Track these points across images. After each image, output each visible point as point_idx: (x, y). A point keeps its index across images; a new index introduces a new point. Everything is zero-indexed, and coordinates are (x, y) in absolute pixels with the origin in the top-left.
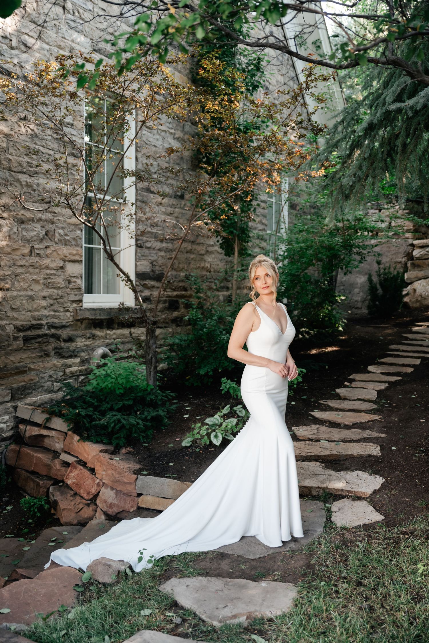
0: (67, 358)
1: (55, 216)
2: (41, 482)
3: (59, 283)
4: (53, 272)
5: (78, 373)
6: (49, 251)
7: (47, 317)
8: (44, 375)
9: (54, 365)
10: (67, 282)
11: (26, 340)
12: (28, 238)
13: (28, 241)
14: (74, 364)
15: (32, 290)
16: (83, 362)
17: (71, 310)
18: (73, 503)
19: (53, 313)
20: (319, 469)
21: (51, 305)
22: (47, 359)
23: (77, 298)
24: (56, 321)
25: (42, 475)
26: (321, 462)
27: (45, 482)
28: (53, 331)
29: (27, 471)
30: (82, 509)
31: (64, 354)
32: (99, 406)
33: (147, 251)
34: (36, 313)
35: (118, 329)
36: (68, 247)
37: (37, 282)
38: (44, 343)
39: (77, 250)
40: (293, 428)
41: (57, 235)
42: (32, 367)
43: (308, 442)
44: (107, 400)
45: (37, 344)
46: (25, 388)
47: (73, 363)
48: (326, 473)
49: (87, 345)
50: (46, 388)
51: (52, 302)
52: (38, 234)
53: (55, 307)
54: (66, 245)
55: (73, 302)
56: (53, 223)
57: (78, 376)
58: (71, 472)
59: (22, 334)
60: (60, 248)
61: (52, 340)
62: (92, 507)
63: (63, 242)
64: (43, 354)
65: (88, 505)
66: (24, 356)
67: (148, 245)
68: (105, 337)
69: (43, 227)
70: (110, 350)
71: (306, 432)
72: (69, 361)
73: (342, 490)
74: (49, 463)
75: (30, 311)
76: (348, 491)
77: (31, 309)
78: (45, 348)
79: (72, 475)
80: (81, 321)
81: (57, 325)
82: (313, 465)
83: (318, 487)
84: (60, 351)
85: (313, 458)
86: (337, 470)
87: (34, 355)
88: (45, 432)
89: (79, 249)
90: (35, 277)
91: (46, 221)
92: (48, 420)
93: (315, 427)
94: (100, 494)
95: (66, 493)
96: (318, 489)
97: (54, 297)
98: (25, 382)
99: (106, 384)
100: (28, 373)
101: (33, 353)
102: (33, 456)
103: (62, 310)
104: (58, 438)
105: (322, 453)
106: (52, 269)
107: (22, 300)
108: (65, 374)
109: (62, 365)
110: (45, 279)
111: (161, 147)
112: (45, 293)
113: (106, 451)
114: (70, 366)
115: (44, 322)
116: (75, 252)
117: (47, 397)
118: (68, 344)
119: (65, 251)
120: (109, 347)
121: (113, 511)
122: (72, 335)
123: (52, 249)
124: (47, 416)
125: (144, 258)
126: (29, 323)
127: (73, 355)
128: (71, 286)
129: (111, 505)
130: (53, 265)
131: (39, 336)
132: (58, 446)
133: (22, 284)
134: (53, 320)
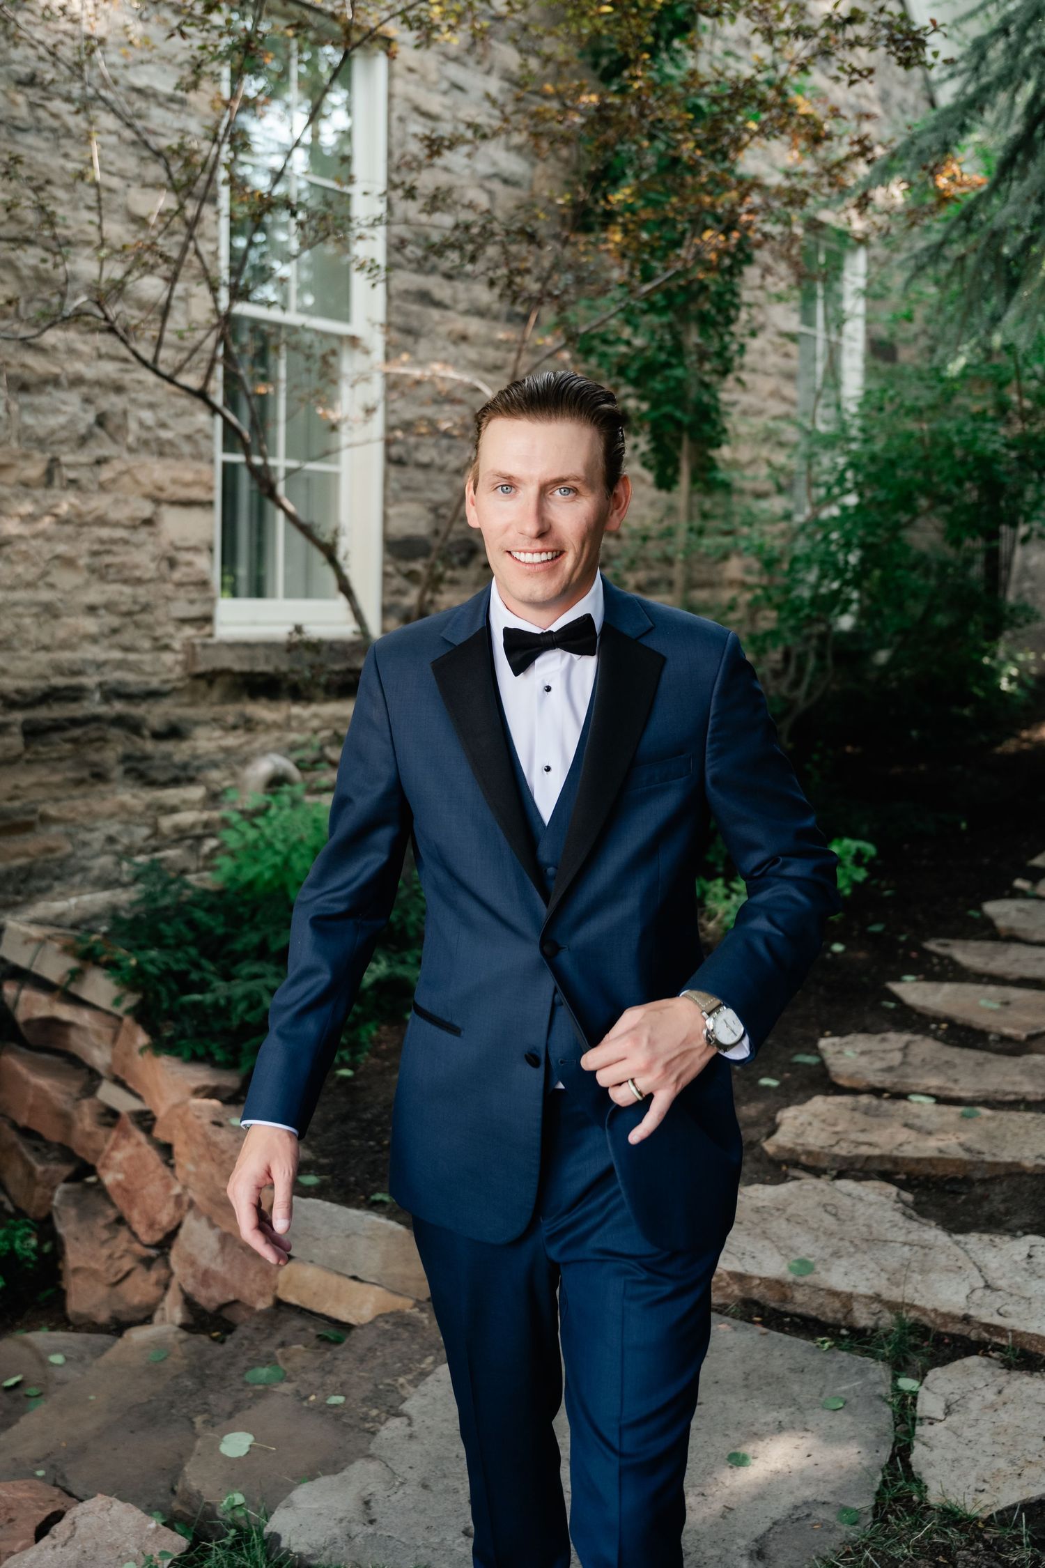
0: (165, 785)
1: (126, 371)
2: (40, 1168)
3: (137, 567)
4: (120, 533)
5: (199, 831)
6: (106, 473)
7: (100, 665)
8: (86, 836)
9: (123, 807)
10: (164, 566)
11: (32, 732)
12: (41, 432)
13: (41, 443)
14: (188, 805)
15: (52, 586)
16: (214, 798)
17: (177, 645)
18: (105, 1252)
19: (117, 655)
20: (890, 1215)
21: (115, 631)
22: (102, 787)
23: (196, 611)
24: (130, 677)
25: (48, 1145)
26: (903, 1186)
27: (53, 1167)
28: (119, 707)
29: (14, 1126)
30: (128, 1274)
31: (154, 774)
32: (227, 938)
33: (418, 477)
34: (65, 656)
35: (326, 700)
36: (170, 462)
37: (68, 562)
38: (91, 741)
39: (198, 472)
40: (823, 1043)
41: (133, 425)
42: (52, 810)
43: (864, 1099)
44: (259, 917)
45: (68, 746)
46: (28, 874)
47: (184, 802)
48: (913, 1237)
49: (227, 751)
50: (96, 873)
51: (115, 621)
52: (72, 422)
53: (126, 638)
54: (161, 454)
55: (184, 621)
56: (119, 389)
57: (199, 839)
58: (115, 1147)
59: (18, 716)
60: (143, 466)
61: (114, 733)
62: (155, 1274)
63: (154, 446)
64: (85, 773)
65: (148, 1262)
66: (26, 780)
67: (424, 456)
68: (286, 726)
69: (87, 400)
70: (299, 764)
71: (863, 1061)
72: (171, 795)
73: (966, 1319)
74: (67, 1107)
75: (46, 648)
76: (988, 1327)
77: (46, 640)
78: (94, 757)
79: (118, 1156)
80: (210, 678)
81: (133, 689)
82: (872, 1197)
83: (877, 1298)
84: (142, 766)
85: (875, 1166)
86: (956, 1224)
87: (56, 778)
88: (64, 1012)
89: (203, 467)
90: (61, 548)
91: (98, 383)
92: (76, 975)
93: (896, 1039)
94: (182, 1232)
95: (96, 1214)
96: (876, 1307)
97: (124, 608)
98: (27, 854)
99: (257, 869)
100: (39, 828)
101: (54, 771)
102: (27, 1083)
103: (147, 644)
104: (99, 1035)
105: (909, 1152)
106: (116, 524)
107: (20, 616)
108: (156, 832)
109: (149, 806)
110: (95, 554)
111: (467, 172)
112: (95, 595)
113: (212, 1093)
114: (174, 810)
115: (90, 681)
116: (189, 476)
117: (97, 899)
118: (167, 746)
119: (157, 472)
120: (298, 755)
121: (210, 1297)
122: (181, 719)
123: (118, 466)
124: (71, 963)
125: (410, 495)
126: (42, 684)
127: (183, 776)
128: (177, 575)
129: (206, 1277)
130: (121, 514)
131: (75, 722)
132: (100, 1057)
133: (20, 569)
134: (119, 675)
